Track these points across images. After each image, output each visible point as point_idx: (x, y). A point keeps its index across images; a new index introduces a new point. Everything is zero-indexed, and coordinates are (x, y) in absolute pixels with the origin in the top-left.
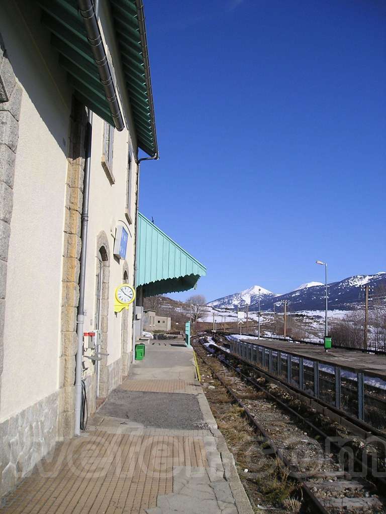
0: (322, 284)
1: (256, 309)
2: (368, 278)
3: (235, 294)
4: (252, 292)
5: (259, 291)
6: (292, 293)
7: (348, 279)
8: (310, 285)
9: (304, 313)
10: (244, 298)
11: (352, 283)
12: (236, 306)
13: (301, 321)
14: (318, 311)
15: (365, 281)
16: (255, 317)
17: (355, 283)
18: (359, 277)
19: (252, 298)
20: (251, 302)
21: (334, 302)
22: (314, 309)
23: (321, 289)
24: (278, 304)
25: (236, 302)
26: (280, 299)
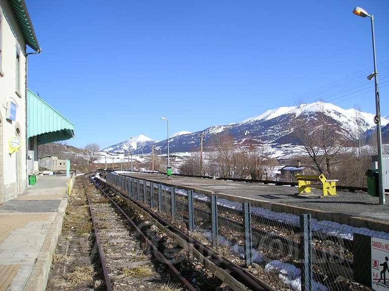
0: (189, 133)
1: (141, 153)
2: (222, 127)
3: (125, 142)
4: (137, 140)
5: (143, 139)
6: (167, 140)
7: (209, 128)
8: (181, 133)
9: (177, 154)
10: (132, 145)
11: (211, 132)
12: (125, 151)
13: (174, 160)
14: (187, 153)
15: (220, 130)
16: (138, 158)
17: (214, 132)
18: (216, 127)
19: (138, 144)
20: (137, 147)
22: (184, 151)
23: (189, 137)
24: (158, 148)
25: (125, 147)
26: (158, 144)
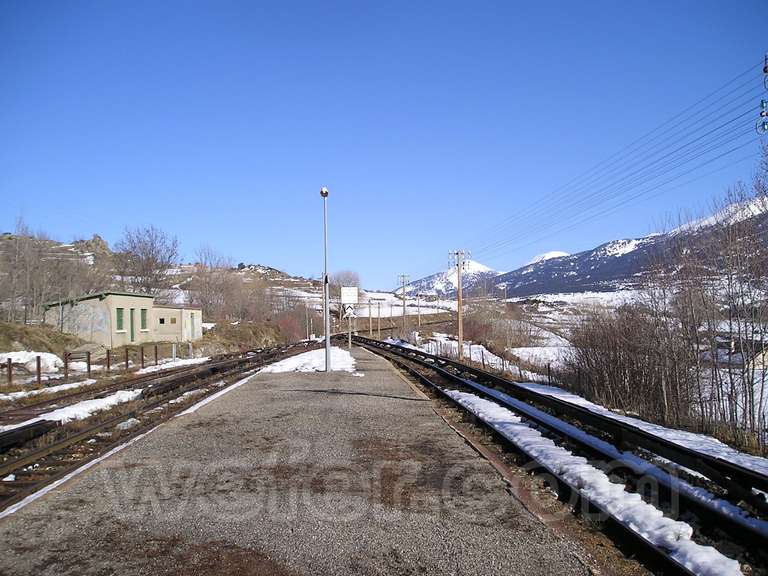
0: (565, 255)
2: (634, 242)
3: (438, 274)
5: (474, 268)
6: (522, 269)
7: (605, 245)
8: (548, 256)
9: (541, 298)
10: (451, 279)
11: (611, 252)
12: (439, 292)
13: (535, 310)
14: (561, 294)
15: (630, 248)
17: (616, 252)
18: (621, 241)
19: (463, 278)
20: (462, 285)
21: (584, 281)
22: (555, 292)
23: (565, 262)
24: (502, 286)
25: (439, 286)
26: (504, 278)
